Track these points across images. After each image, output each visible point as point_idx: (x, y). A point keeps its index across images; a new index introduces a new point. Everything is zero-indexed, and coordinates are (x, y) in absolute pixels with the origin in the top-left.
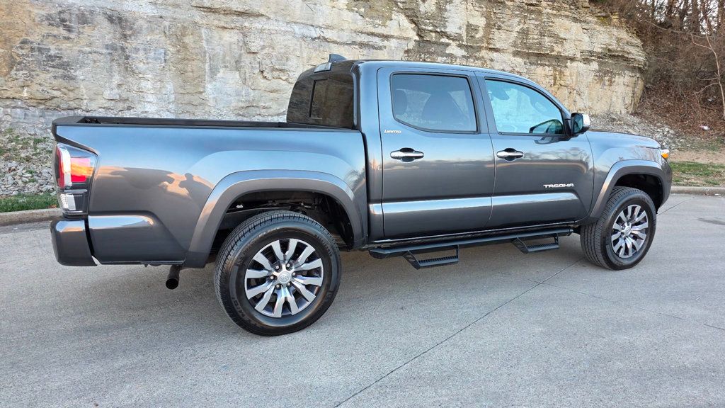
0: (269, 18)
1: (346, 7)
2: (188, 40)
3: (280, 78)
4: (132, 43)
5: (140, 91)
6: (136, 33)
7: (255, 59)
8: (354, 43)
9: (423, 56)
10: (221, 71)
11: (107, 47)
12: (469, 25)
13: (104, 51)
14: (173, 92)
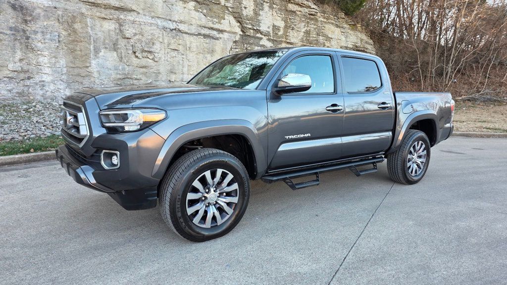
0: (139, 13)
1: (194, 9)
2: (77, 26)
3: (148, 58)
4: (32, 27)
5: (38, 64)
6: (35, 19)
7: (128, 43)
8: (200, 34)
9: (245, 45)
10: (103, 51)
11: (11, 29)
12: (274, 26)
13: (9, 32)
14: (65, 66)
